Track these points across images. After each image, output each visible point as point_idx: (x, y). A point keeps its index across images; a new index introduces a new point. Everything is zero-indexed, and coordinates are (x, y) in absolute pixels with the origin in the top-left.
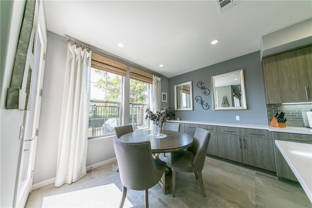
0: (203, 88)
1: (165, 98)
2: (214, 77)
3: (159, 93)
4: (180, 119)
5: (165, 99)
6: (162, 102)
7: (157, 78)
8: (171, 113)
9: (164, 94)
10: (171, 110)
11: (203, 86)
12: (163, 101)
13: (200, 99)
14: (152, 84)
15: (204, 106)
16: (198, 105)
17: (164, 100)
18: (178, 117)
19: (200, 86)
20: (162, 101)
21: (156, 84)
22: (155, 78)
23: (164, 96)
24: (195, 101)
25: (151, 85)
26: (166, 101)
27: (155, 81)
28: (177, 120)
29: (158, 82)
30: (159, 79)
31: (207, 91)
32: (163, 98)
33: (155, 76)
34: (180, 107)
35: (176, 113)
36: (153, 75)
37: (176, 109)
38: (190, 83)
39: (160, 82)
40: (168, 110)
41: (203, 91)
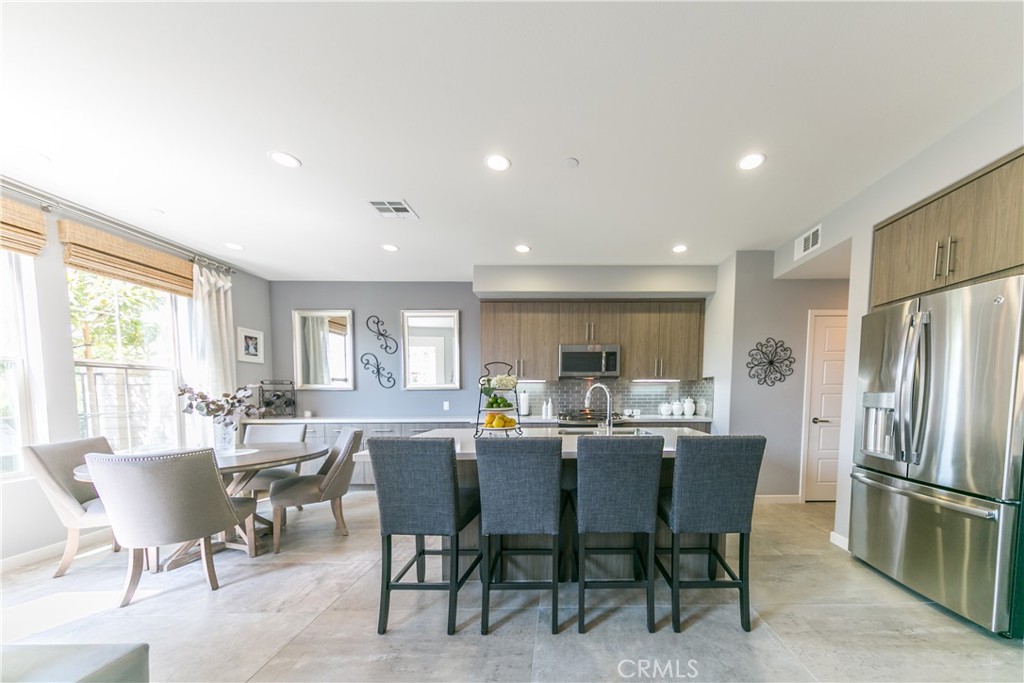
0: (382, 335)
1: (256, 349)
2: (407, 314)
3: (224, 330)
4: (314, 415)
5: (252, 350)
6: (238, 362)
7: (212, 280)
8: (279, 397)
9: (249, 335)
10: (279, 387)
11: (381, 329)
12: (243, 357)
13: (373, 361)
14: (190, 295)
15: (384, 380)
16: (367, 376)
17: (248, 354)
18: (307, 409)
19: (374, 327)
20: (240, 359)
21: (210, 296)
22: (202, 278)
23: (250, 342)
24: (360, 366)
25: (182, 300)
26: (260, 358)
27: (206, 288)
28: (302, 417)
29: (218, 291)
30: (225, 283)
31: (391, 343)
32: (247, 348)
33: (204, 269)
34: (320, 380)
35: (299, 398)
36: (196, 267)
37: (299, 384)
38: (347, 314)
39: (229, 294)
40: (266, 387)
41: (382, 342)
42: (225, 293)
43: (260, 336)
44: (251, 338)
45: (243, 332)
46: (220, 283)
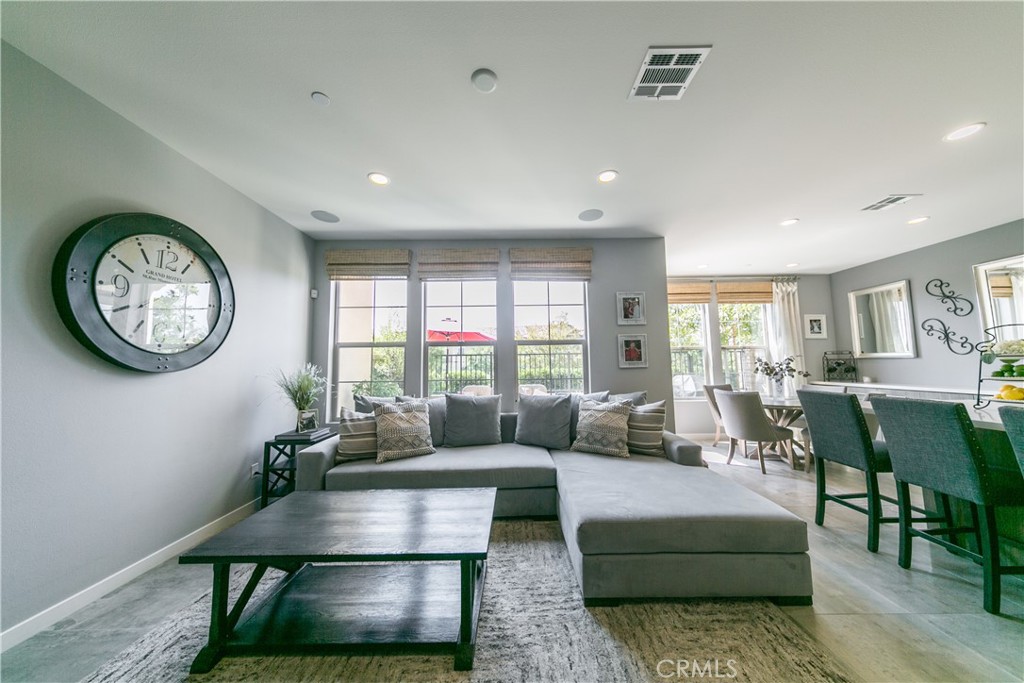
0: (948, 297)
1: (820, 328)
2: (982, 267)
3: (793, 317)
4: (874, 381)
5: (816, 329)
6: (806, 340)
7: (784, 289)
8: (839, 364)
9: (812, 318)
10: (842, 356)
11: (946, 291)
12: (809, 335)
13: (937, 326)
14: (772, 302)
15: (956, 346)
16: (932, 342)
17: (814, 332)
18: (867, 376)
19: (937, 291)
21: (783, 300)
22: (777, 289)
23: (814, 324)
24: (922, 333)
25: (768, 305)
26: (824, 334)
27: (781, 295)
28: (862, 382)
29: (788, 294)
30: (793, 288)
31: (962, 304)
32: (812, 328)
33: (780, 284)
35: (859, 365)
36: (774, 284)
37: (857, 354)
38: (902, 284)
39: (796, 294)
40: (830, 357)
41: (950, 304)
42: (794, 294)
43: (823, 319)
44: (815, 321)
45: (808, 318)
46: (789, 289)
